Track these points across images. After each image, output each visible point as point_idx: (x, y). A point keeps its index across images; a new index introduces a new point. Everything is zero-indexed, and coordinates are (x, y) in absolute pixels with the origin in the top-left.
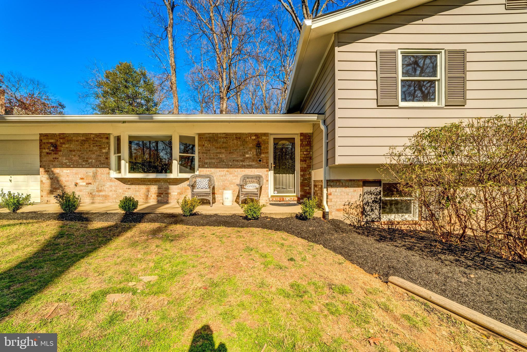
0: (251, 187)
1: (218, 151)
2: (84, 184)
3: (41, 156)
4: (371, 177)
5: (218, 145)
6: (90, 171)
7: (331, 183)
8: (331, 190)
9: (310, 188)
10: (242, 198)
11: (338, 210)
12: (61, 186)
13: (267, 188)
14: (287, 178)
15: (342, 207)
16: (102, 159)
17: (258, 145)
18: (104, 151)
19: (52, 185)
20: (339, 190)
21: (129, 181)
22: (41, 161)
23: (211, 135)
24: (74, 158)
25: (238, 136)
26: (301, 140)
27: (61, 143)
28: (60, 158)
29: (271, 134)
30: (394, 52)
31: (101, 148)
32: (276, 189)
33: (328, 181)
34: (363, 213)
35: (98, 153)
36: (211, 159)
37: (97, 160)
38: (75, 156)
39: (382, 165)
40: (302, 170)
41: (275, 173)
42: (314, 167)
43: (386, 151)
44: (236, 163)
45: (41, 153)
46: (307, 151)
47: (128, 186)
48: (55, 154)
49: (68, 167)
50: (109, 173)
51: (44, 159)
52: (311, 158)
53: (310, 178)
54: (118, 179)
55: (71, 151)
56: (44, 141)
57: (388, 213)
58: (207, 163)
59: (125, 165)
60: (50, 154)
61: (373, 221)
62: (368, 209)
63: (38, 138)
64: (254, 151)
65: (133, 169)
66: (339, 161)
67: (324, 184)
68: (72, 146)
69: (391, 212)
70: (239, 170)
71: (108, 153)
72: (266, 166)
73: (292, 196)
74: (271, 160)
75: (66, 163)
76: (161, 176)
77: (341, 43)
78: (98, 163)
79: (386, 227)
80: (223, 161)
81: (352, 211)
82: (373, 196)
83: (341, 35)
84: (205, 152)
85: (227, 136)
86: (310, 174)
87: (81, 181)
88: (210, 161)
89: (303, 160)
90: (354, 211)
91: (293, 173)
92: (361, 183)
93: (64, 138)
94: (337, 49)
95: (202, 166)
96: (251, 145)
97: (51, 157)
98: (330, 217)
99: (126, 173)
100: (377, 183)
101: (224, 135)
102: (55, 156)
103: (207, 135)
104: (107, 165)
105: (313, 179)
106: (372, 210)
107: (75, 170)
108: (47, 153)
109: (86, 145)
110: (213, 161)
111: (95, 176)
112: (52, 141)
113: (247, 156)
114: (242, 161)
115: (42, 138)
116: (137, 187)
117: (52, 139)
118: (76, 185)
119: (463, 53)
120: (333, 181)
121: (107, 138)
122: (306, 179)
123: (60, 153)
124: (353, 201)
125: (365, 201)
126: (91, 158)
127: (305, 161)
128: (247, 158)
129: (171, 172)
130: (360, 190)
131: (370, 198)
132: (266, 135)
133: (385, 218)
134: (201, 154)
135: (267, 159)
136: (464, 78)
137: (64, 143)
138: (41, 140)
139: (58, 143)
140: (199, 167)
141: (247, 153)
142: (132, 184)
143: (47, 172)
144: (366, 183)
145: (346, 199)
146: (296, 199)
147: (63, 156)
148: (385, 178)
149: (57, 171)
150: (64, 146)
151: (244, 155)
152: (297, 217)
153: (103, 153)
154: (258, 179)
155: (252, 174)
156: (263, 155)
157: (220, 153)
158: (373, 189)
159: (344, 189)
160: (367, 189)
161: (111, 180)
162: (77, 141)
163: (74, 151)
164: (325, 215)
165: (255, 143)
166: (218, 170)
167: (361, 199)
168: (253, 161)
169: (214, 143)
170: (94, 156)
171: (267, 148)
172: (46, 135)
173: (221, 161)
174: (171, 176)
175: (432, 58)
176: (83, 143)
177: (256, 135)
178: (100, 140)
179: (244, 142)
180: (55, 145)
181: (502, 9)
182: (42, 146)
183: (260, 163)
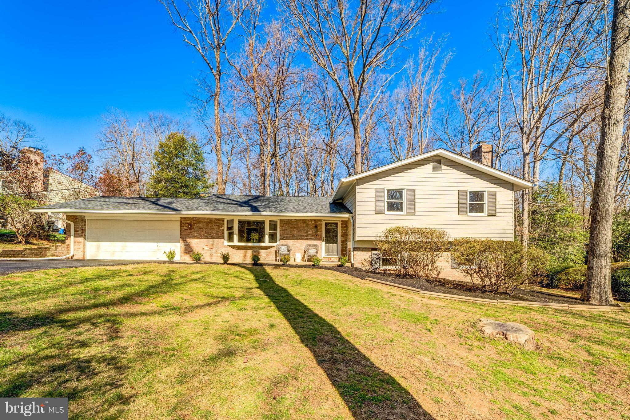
0: (312, 251)
1: (292, 230)
2: (208, 249)
3: (181, 231)
5: (292, 226)
6: (211, 240)
7: (355, 249)
8: (355, 253)
9: (347, 253)
10: (306, 257)
11: (359, 263)
13: (321, 253)
14: (333, 246)
15: (361, 261)
16: (220, 233)
17: (316, 227)
18: (221, 229)
19: (185, 249)
20: (359, 252)
21: (236, 247)
22: (181, 234)
23: (287, 220)
24: (202, 233)
25: (304, 221)
26: (341, 224)
27: (194, 223)
28: (193, 233)
29: (323, 220)
30: (383, 189)
31: (219, 227)
32: (326, 253)
33: (354, 248)
34: (371, 265)
35: (217, 230)
36: (287, 234)
37: (216, 234)
38: (202, 231)
40: (342, 242)
41: (326, 243)
42: (349, 240)
43: (374, 234)
44: (303, 237)
45: (181, 229)
46: (345, 231)
47: (236, 250)
48: (190, 230)
49: (198, 238)
50: (223, 242)
51: (183, 233)
52: (347, 235)
53: (346, 247)
54: (230, 246)
55: (200, 228)
56: (183, 222)
57: (385, 265)
58: (285, 237)
59: (236, 237)
60: (187, 230)
61: (376, 269)
62: (374, 262)
63: (179, 219)
64: (313, 231)
65: (240, 241)
66: (357, 239)
67: (352, 250)
68: (201, 225)
69: (386, 265)
70: (304, 241)
71: (223, 230)
72: (320, 239)
73: (335, 257)
74: (324, 236)
75: (197, 236)
76: (257, 244)
77: (359, 185)
78: (217, 236)
79: (383, 272)
80: (295, 236)
81: (365, 263)
82: (376, 256)
83: (359, 181)
84: (283, 230)
85: (297, 221)
86: (346, 244)
87: (206, 247)
88: (287, 236)
89: (342, 236)
90: (367, 264)
91: (336, 243)
92: (371, 249)
93: (196, 220)
94: (357, 187)
95: (282, 238)
96: (312, 227)
97: (187, 232)
98: (355, 267)
99: (236, 242)
100: (376, 249)
101: (295, 221)
102: (190, 231)
103: (286, 220)
104: (222, 237)
105: (348, 247)
106: (376, 263)
107: (202, 240)
108: (185, 229)
109: (210, 225)
110: (289, 236)
111: (213, 244)
112: (188, 222)
113: (309, 233)
114: (306, 236)
115: (182, 220)
117: (188, 221)
118: (203, 249)
119: (414, 190)
120: (356, 248)
121: (223, 221)
122: (344, 247)
123: (193, 230)
124: (366, 258)
125: (372, 258)
126: (213, 233)
127: (344, 236)
128: (309, 234)
129: (263, 242)
130: (370, 253)
131: (375, 257)
132: (320, 220)
133: (383, 268)
134: (281, 232)
135: (321, 235)
136: (415, 201)
137: (196, 224)
138: (181, 221)
139: (192, 223)
140: (280, 239)
141: (309, 231)
142: (238, 249)
143: (184, 241)
145: (363, 258)
146: (338, 259)
147: (195, 231)
148: (379, 247)
149: (190, 240)
150: (196, 225)
151: (307, 233)
152: (338, 266)
153: (220, 230)
154: (316, 247)
155: (312, 244)
156: (318, 233)
157: (293, 231)
159: (362, 252)
160: (374, 252)
161: (225, 246)
162: (204, 222)
163: (202, 228)
164: (352, 265)
165: (314, 225)
166: (292, 241)
167: (371, 257)
168: (313, 236)
169: (289, 225)
170: (214, 232)
171: (321, 228)
172: (185, 218)
173: (294, 236)
174: (262, 244)
175: (400, 192)
176: (208, 223)
177: (315, 220)
178: (219, 222)
179: (307, 225)
180: (190, 224)
181: (431, 171)
182: (182, 224)
183: (317, 237)
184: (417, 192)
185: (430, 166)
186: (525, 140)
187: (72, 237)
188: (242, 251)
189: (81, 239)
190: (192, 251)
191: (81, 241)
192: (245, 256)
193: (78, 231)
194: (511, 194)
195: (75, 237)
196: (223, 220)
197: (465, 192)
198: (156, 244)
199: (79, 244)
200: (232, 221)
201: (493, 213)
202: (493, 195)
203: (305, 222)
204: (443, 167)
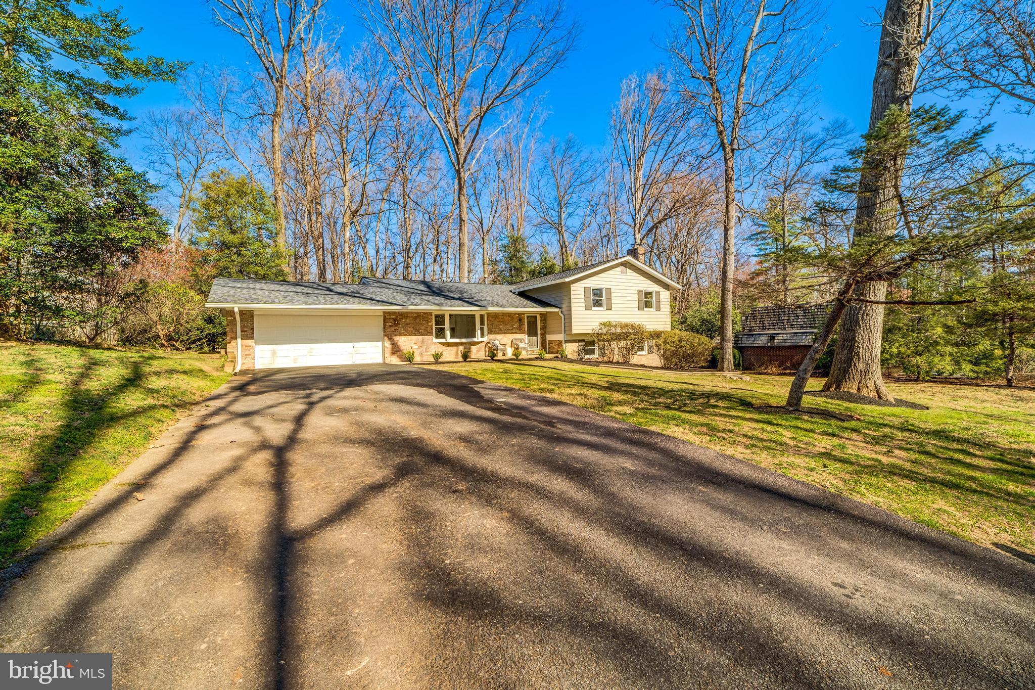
0: (522, 345)
1: (498, 324)
2: (418, 347)
3: (384, 328)
4: (581, 339)
5: (499, 320)
6: (420, 337)
8: (567, 344)
9: (546, 345)
11: (570, 354)
12: (400, 349)
14: (534, 339)
15: (571, 352)
16: (429, 329)
17: (520, 320)
19: (392, 349)
20: (570, 344)
21: (448, 344)
22: (385, 332)
24: (409, 329)
26: (540, 317)
27: (400, 318)
28: (400, 329)
30: (590, 288)
31: (428, 322)
32: (528, 345)
33: (565, 341)
34: (578, 355)
35: (426, 326)
36: (494, 328)
37: (424, 330)
38: (410, 327)
39: (589, 334)
41: (528, 336)
42: (548, 333)
44: (508, 331)
45: (384, 325)
46: (544, 323)
47: (446, 348)
48: (395, 326)
49: (406, 335)
50: (432, 339)
51: (388, 330)
52: (546, 328)
53: (546, 339)
54: (440, 343)
55: (407, 324)
56: (387, 317)
58: (492, 331)
59: (448, 333)
60: (391, 326)
61: (583, 358)
62: (580, 352)
63: (382, 314)
64: (518, 324)
65: (452, 337)
66: (573, 331)
67: (563, 342)
68: (408, 321)
70: (510, 335)
71: (431, 326)
72: (523, 332)
73: (537, 350)
74: (526, 329)
75: (403, 333)
76: (470, 340)
77: (573, 283)
78: (424, 332)
80: (502, 330)
81: (574, 354)
84: (491, 324)
85: (503, 314)
87: (413, 345)
89: (542, 329)
91: (537, 336)
93: (402, 315)
94: (571, 285)
95: (490, 333)
96: (516, 320)
97: (393, 329)
99: (447, 339)
100: (583, 341)
102: (395, 328)
103: (492, 314)
104: (431, 333)
105: (548, 339)
106: (582, 352)
107: (410, 337)
108: (389, 326)
109: (418, 320)
110: (496, 330)
111: (423, 342)
112: (393, 317)
113: (514, 326)
114: (512, 330)
115: (385, 314)
116: (452, 348)
117: (392, 315)
118: (412, 348)
119: (610, 289)
120: (568, 340)
121: (430, 316)
122: (544, 340)
123: (400, 326)
124: (575, 349)
126: (421, 329)
128: (515, 328)
129: (475, 337)
130: (577, 344)
131: (581, 348)
132: (523, 314)
133: (587, 357)
134: (489, 326)
135: (524, 328)
136: (611, 299)
137: (402, 318)
138: (385, 317)
139: (398, 319)
140: (488, 333)
143: (389, 339)
144: (579, 341)
145: (573, 348)
146: (539, 351)
147: (402, 327)
148: (586, 339)
149: (396, 338)
150: (402, 320)
155: (518, 336)
156: (522, 326)
157: (500, 325)
158: (582, 343)
159: (572, 344)
160: (580, 344)
161: (435, 344)
162: (411, 317)
163: (409, 324)
164: (566, 356)
165: (518, 319)
166: (499, 335)
167: (578, 348)
169: (497, 319)
170: (423, 328)
171: (524, 322)
172: (388, 312)
174: (475, 340)
175: (601, 290)
176: (415, 318)
177: (519, 314)
178: (426, 315)
179: (512, 318)
180: (395, 320)
181: (620, 273)
182: (385, 320)
183: (520, 330)
184: (612, 291)
185: (619, 269)
186: (637, 231)
187: (239, 340)
188: (455, 348)
189: (250, 342)
190: (399, 350)
191: (251, 344)
192: (457, 354)
193: (246, 331)
194: (668, 293)
195: (242, 339)
196: (431, 314)
197: (642, 291)
198: (350, 345)
199: (249, 348)
200: (442, 317)
201: (658, 309)
202: (658, 293)
203: (510, 315)
204: (628, 270)
